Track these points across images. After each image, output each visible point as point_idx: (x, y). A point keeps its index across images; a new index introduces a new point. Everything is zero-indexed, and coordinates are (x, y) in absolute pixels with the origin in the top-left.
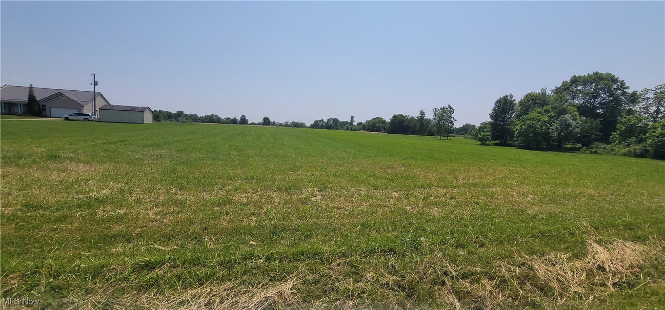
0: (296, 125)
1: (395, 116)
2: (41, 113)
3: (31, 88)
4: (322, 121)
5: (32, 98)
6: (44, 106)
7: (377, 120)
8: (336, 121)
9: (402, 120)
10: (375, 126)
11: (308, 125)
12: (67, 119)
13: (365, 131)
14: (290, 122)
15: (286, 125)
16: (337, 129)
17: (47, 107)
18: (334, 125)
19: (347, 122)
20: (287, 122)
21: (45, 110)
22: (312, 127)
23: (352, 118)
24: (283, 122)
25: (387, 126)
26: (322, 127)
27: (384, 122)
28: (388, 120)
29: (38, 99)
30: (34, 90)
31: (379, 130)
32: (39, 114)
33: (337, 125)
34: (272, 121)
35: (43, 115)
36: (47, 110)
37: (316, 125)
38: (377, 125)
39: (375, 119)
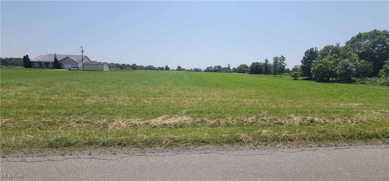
0: (196, 70)
1: (253, 64)
2: (60, 67)
3: (55, 55)
4: (211, 67)
5: (56, 60)
6: (61, 63)
7: (242, 66)
8: (219, 67)
9: (257, 66)
10: (242, 70)
11: (203, 70)
12: (70, 69)
13: (236, 73)
16: (220, 72)
18: (218, 69)
19: (226, 68)
20: (192, 69)
22: (205, 71)
23: (229, 65)
24: (189, 69)
25: (249, 70)
26: (211, 71)
27: (247, 67)
29: (58, 60)
30: (57, 56)
31: (244, 72)
32: (59, 68)
33: (220, 70)
36: (63, 66)
37: (208, 70)
38: (243, 69)
39: (242, 65)
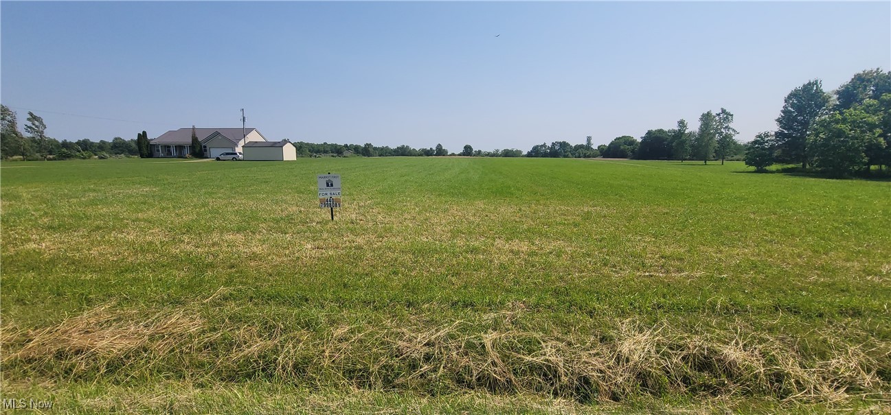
0: (507, 154)
1: (649, 133)
2: (203, 154)
3: (194, 129)
4: (544, 145)
5: (195, 139)
6: (205, 147)
11: (525, 153)
12: (218, 159)
14: (501, 149)
15: (495, 155)
16: (564, 157)
17: (208, 148)
18: (560, 151)
19: (581, 146)
20: (497, 151)
21: (206, 151)
22: (529, 155)
23: (589, 139)
24: (492, 151)
25: (637, 149)
26: (545, 155)
27: (633, 142)
28: (639, 140)
30: (196, 131)
31: (624, 155)
33: (565, 151)
34: (475, 149)
35: (205, 156)
36: (208, 152)
37: (536, 152)
38: (622, 147)
